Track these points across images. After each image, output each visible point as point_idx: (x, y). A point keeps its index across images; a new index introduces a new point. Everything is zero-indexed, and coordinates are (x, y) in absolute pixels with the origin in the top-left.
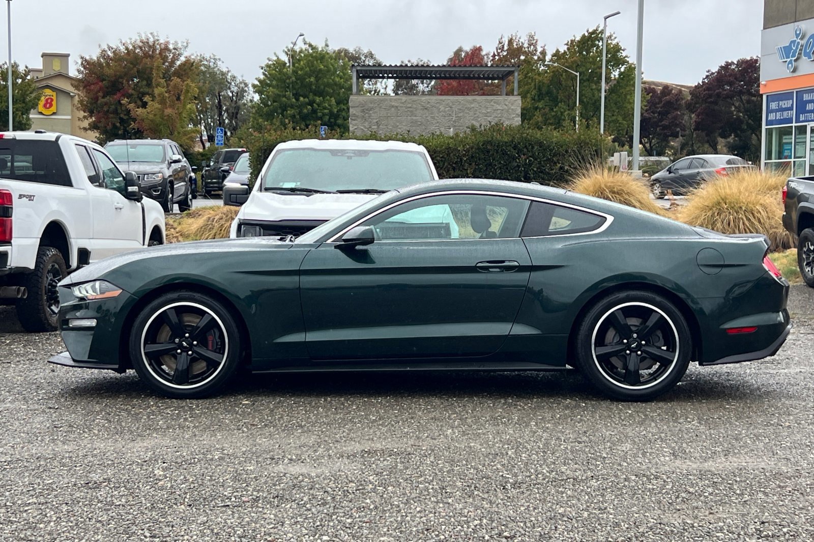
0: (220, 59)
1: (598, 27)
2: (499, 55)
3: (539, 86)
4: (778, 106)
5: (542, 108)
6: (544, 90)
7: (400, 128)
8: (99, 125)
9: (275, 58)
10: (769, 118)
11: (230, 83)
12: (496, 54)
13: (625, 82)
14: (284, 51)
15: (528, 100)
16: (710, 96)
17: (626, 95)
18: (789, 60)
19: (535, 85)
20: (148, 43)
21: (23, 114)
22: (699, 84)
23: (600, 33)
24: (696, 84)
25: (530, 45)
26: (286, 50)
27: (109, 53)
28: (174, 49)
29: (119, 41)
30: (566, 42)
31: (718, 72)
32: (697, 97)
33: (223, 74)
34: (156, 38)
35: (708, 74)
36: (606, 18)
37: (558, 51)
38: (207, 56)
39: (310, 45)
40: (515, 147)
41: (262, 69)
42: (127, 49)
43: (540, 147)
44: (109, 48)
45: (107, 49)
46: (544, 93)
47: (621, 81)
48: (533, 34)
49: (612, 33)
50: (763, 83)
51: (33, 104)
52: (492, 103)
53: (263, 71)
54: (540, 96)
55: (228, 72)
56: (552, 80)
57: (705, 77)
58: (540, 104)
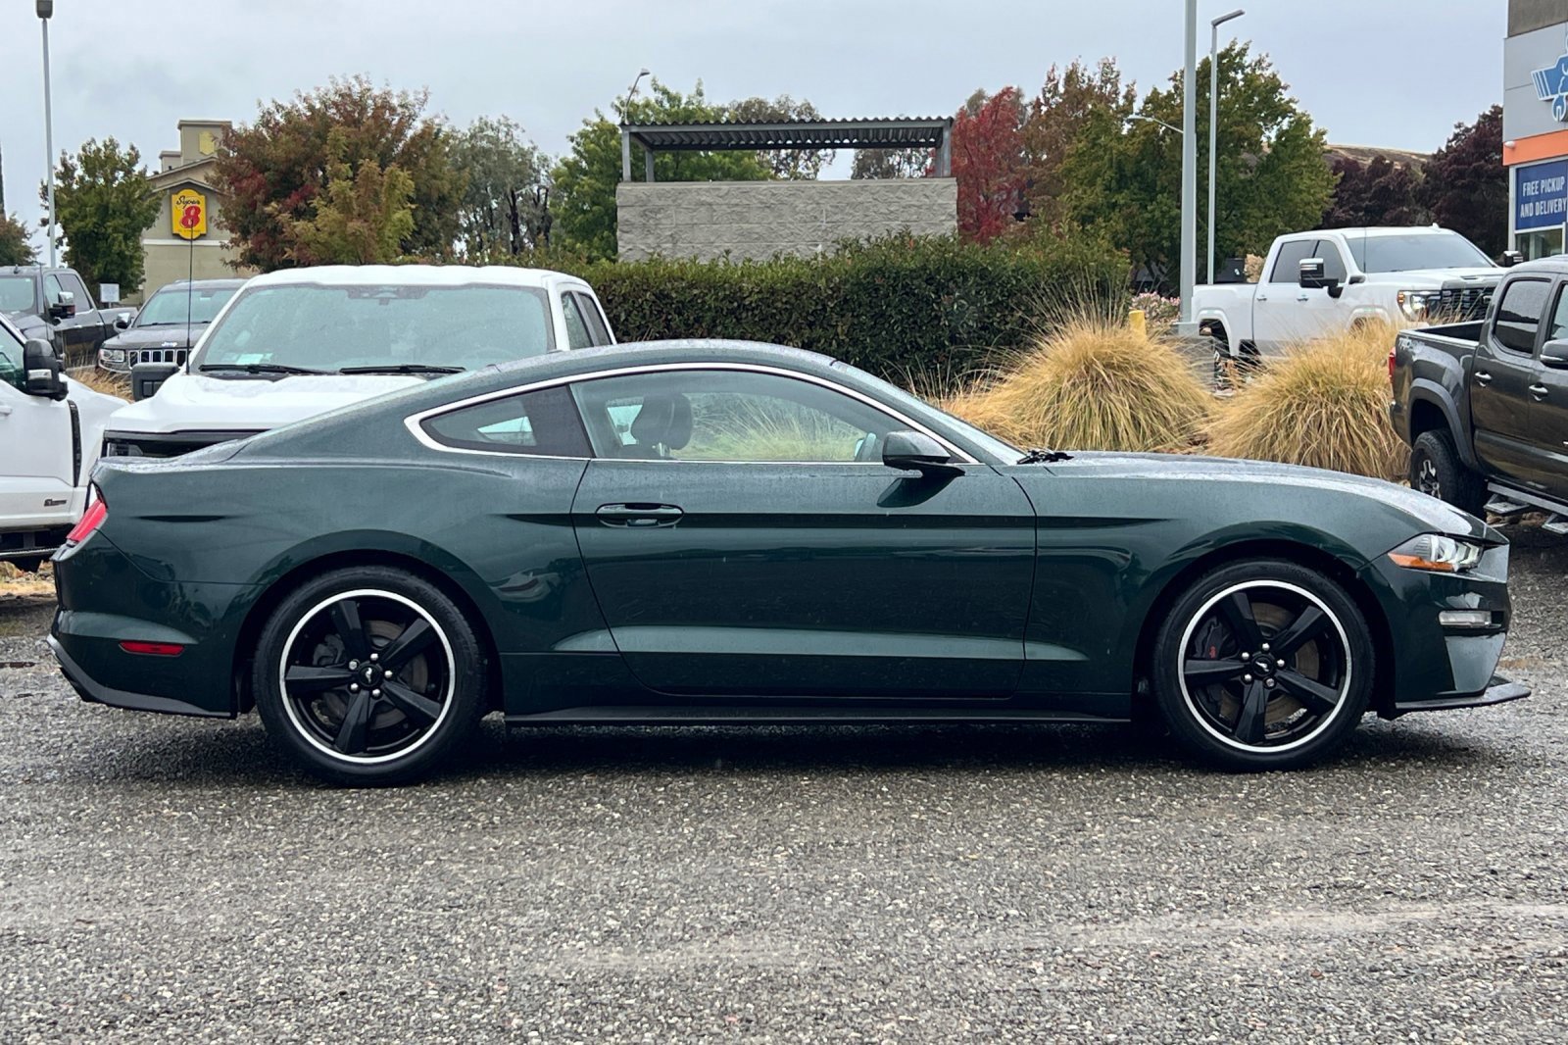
0: (517, 125)
1: (1234, 43)
2: (1047, 103)
3: (1119, 162)
4: (1539, 190)
5: (1125, 204)
6: (1129, 169)
7: (717, 247)
8: (260, 255)
9: (597, 120)
10: (1522, 214)
11: (538, 172)
12: (1042, 101)
13: (1289, 151)
14: (613, 105)
15: (1098, 189)
16: (1461, 175)
17: (1289, 177)
18: (1556, 97)
19: (1111, 160)
20: (350, 96)
21: (126, 238)
22: (1440, 151)
23: (1237, 55)
24: (1435, 152)
25: (1106, 82)
26: (617, 103)
27: (278, 117)
28: (402, 106)
29: (295, 95)
30: (1172, 75)
31: (1477, 127)
32: (1436, 178)
33: (523, 153)
34: (366, 86)
35: (1457, 131)
36: (1216, 24)
37: (1155, 92)
38: (493, 120)
39: (665, 92)
40: (930, 280)
41: (572, 140)
42: (311, 108)
43: (982, 279)
44: (279, 107)
45: (273, 109)
46: (1129, 174)
47: (1280, 148)
48: (1111, 61)
49: (1264, 55)
50: (1508, 144)
51: (146, 219)
52: (899, 194)
53: (574, 144)
54: (1121, 182)
55: (534, 148)
56: (1145, 149)
57: (1451, 138)
58: (1121, 199)
